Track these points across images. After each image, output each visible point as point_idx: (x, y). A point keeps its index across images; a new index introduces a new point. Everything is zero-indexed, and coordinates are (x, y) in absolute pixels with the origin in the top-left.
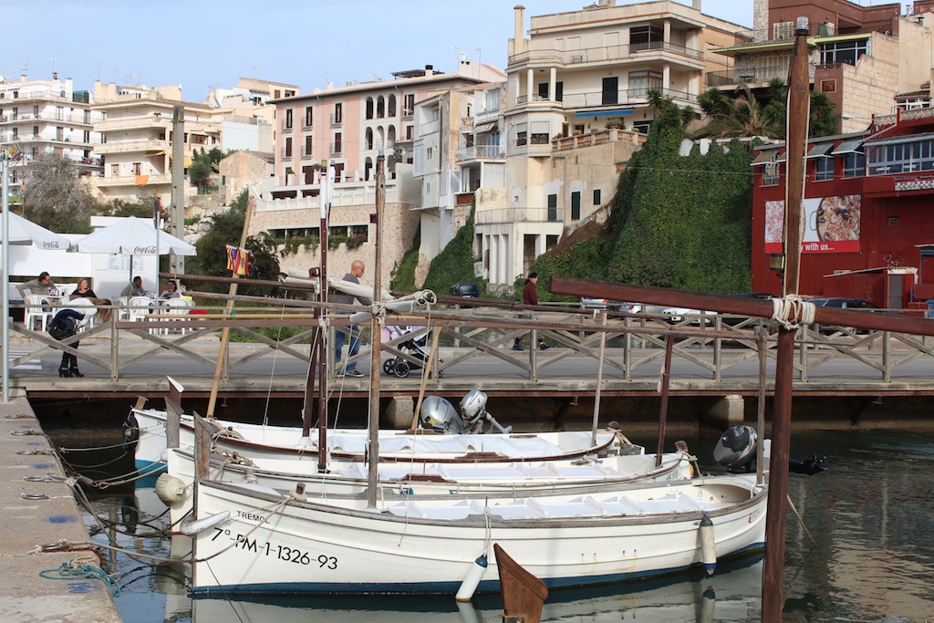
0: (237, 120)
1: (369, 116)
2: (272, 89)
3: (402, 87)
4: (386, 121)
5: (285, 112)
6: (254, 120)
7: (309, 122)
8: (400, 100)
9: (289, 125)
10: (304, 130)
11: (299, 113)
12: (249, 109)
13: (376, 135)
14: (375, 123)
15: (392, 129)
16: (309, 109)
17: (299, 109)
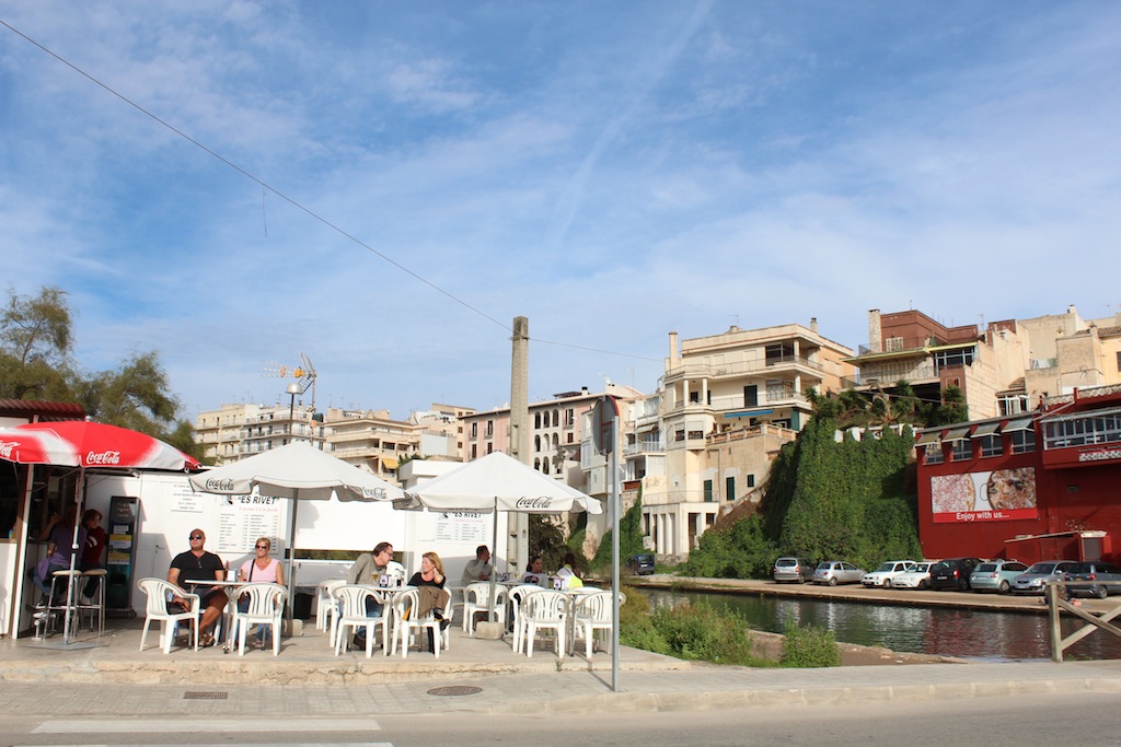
0: (432, 433)
1: (537, 426)
2: (456, 411)
3: (563, 404)
4: (551, 430)
5: (471, 425)
6: (444, 434)
7: (490, 432)
8: (562, 414)
9: (474, 434)
10: (486, 438)
11: (482, 425)
12: (441, 425)
13: (543, 441)
14: (542, 431)
15: (556, 435)
16: (490, 422)
17: (482, 423)
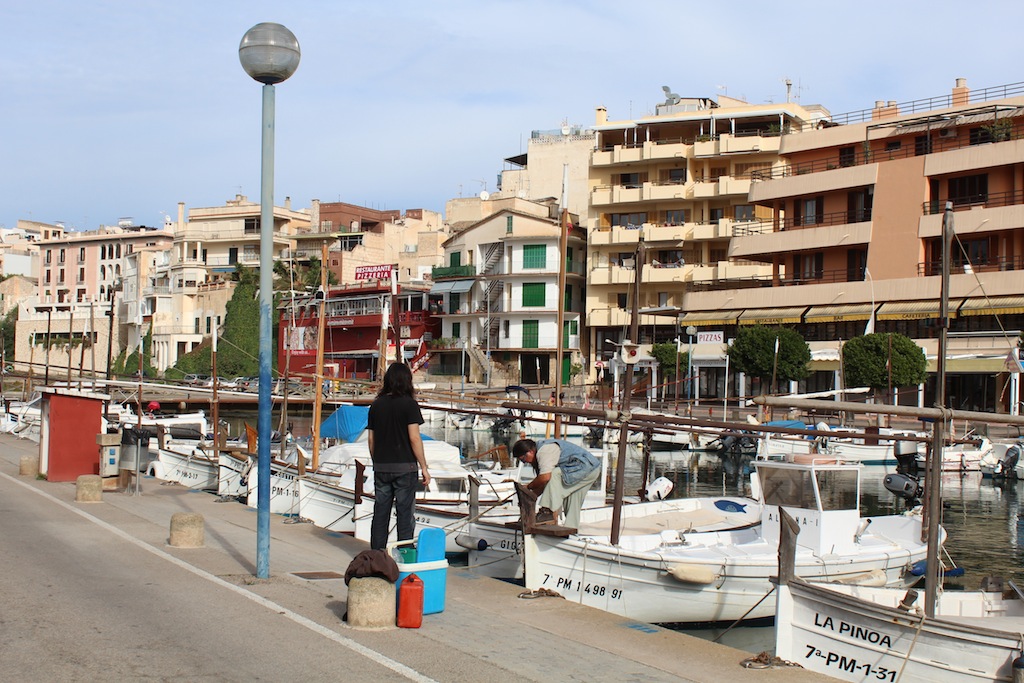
0: (15, 252)
1: (103, 257)
2: (42, 229)
3: (125, 239)
4: (115, 261)
5: (46, 251)
6: (28, 253)
7: (62, 259)
8: (123, 248)
9: (49, 261)
10: (59, 265)
11: (56, 253)
12: (25, 245)
13: (108, 270)
14: (107, 262)
15: (118, 266)
16: (63, 251)
17: (56, 250)
